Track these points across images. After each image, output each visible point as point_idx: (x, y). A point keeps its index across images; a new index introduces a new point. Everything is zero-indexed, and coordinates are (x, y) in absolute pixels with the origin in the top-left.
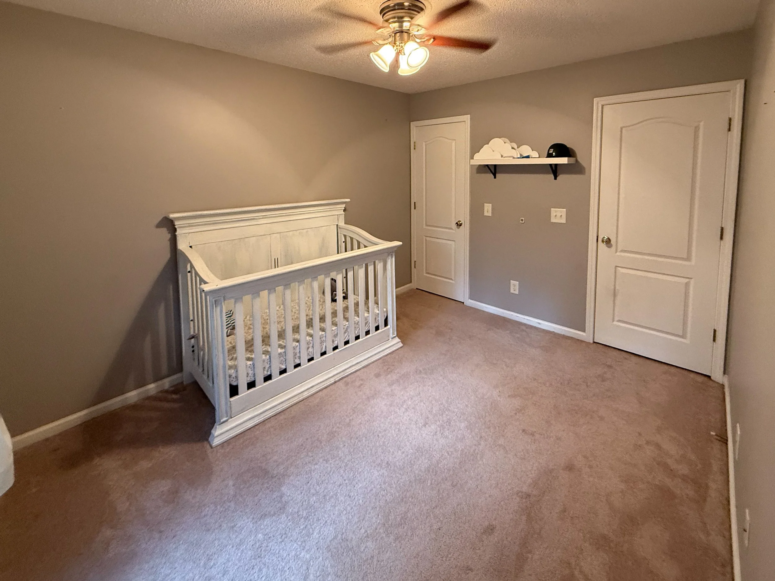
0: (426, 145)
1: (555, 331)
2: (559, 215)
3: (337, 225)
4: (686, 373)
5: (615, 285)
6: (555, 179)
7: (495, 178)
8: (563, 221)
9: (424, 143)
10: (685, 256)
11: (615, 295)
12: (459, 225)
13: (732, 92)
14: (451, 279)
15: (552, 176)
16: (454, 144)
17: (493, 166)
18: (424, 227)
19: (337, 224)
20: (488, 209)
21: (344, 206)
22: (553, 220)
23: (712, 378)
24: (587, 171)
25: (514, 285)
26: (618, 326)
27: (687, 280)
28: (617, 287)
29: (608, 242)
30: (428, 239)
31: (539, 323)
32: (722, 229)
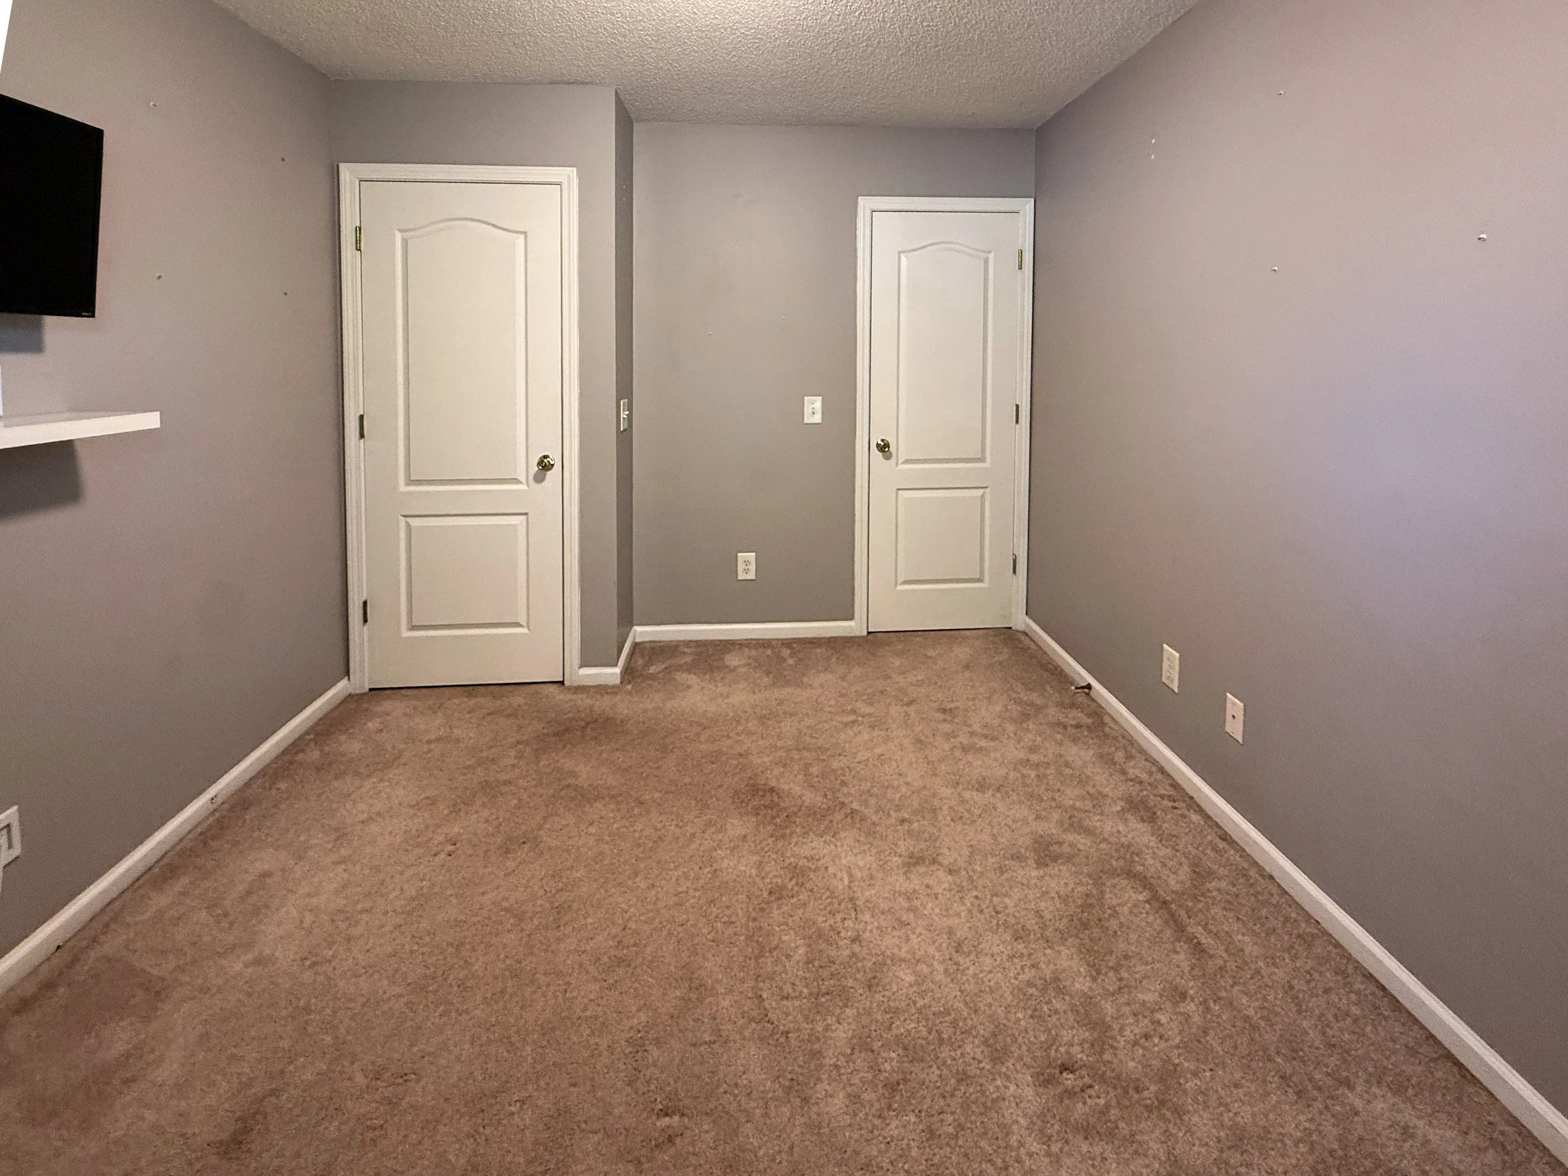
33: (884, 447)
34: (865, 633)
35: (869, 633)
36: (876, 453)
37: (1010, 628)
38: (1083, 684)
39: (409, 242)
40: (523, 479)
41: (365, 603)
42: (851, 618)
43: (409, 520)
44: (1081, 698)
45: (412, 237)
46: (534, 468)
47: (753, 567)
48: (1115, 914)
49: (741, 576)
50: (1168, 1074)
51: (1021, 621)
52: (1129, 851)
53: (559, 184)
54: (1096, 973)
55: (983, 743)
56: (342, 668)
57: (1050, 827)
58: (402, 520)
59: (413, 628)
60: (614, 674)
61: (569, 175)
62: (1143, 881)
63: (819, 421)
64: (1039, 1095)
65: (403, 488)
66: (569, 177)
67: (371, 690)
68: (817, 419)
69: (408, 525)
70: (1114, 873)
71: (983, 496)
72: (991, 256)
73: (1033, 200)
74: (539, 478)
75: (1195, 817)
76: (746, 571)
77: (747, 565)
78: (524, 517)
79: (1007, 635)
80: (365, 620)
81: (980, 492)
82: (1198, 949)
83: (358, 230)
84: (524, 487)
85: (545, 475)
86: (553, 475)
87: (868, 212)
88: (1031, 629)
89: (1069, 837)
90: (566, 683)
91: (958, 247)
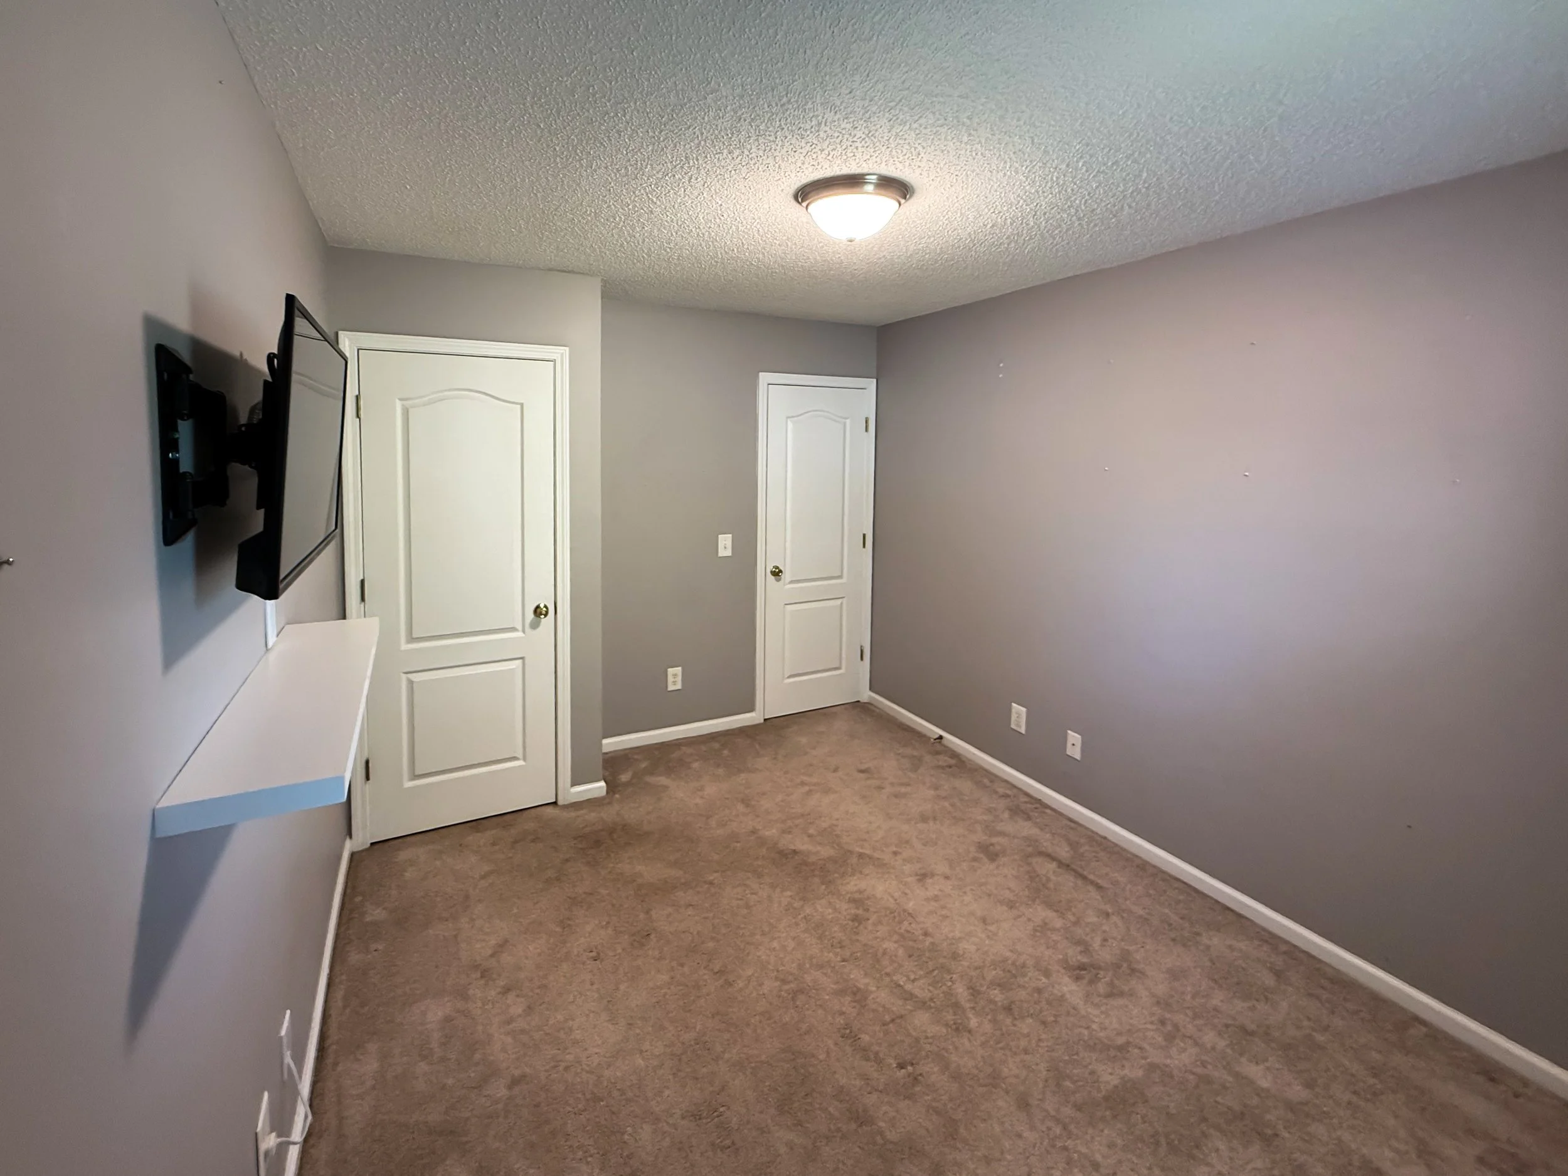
33: (777, 573)
34: (762, 721)
35: (765, 720)
36: (771, 578)
37: (858, 701)
38: (937, 736)
39: (411, 411)
40: (520, 627)
41: (367, 762)
42: (751, 709)
43: (410, 676)
44: (938, 747)
45: (413, 407)
46: (530, 616)
47: (679, 679)
48: (1048, 880)
49: (671, 688)
50: (1125, 956)
51: (866, 695)
52: (1030, 841)
53: (554, 361)
54: (1062, 915)
55: (903, 790)
56: (344, 830)
57: (980, 836)
58: (404, 677)
59: (415, 777)
60: (600, 787)
61: (561, 354)
62: (1051, 857)
63: (730, 554)
64: (1078, 986)
65: (405, 646)
66: (562, 354)
67: (372, 844)
68: (728, 553)
69: (411, 683)
70: (1030, 855)
71: (842, 604)
72: (848, 421)
73: (875, 380)
74: (535, 625)
75: (1048, 811)
76: (674, 683)
77: (675, 678)
78: (519, 662)
79: (859, 707)
80: (368, 778)
81: (839, 602)
82: (1099, 887)
83: (358, 398)
84: (520, 634)
85: (540, 622)
86: (547, 622)
87: (766, 385)
88: (875, 699)
89: (994, 840)
90: (560, 802)
91: (826, 414)
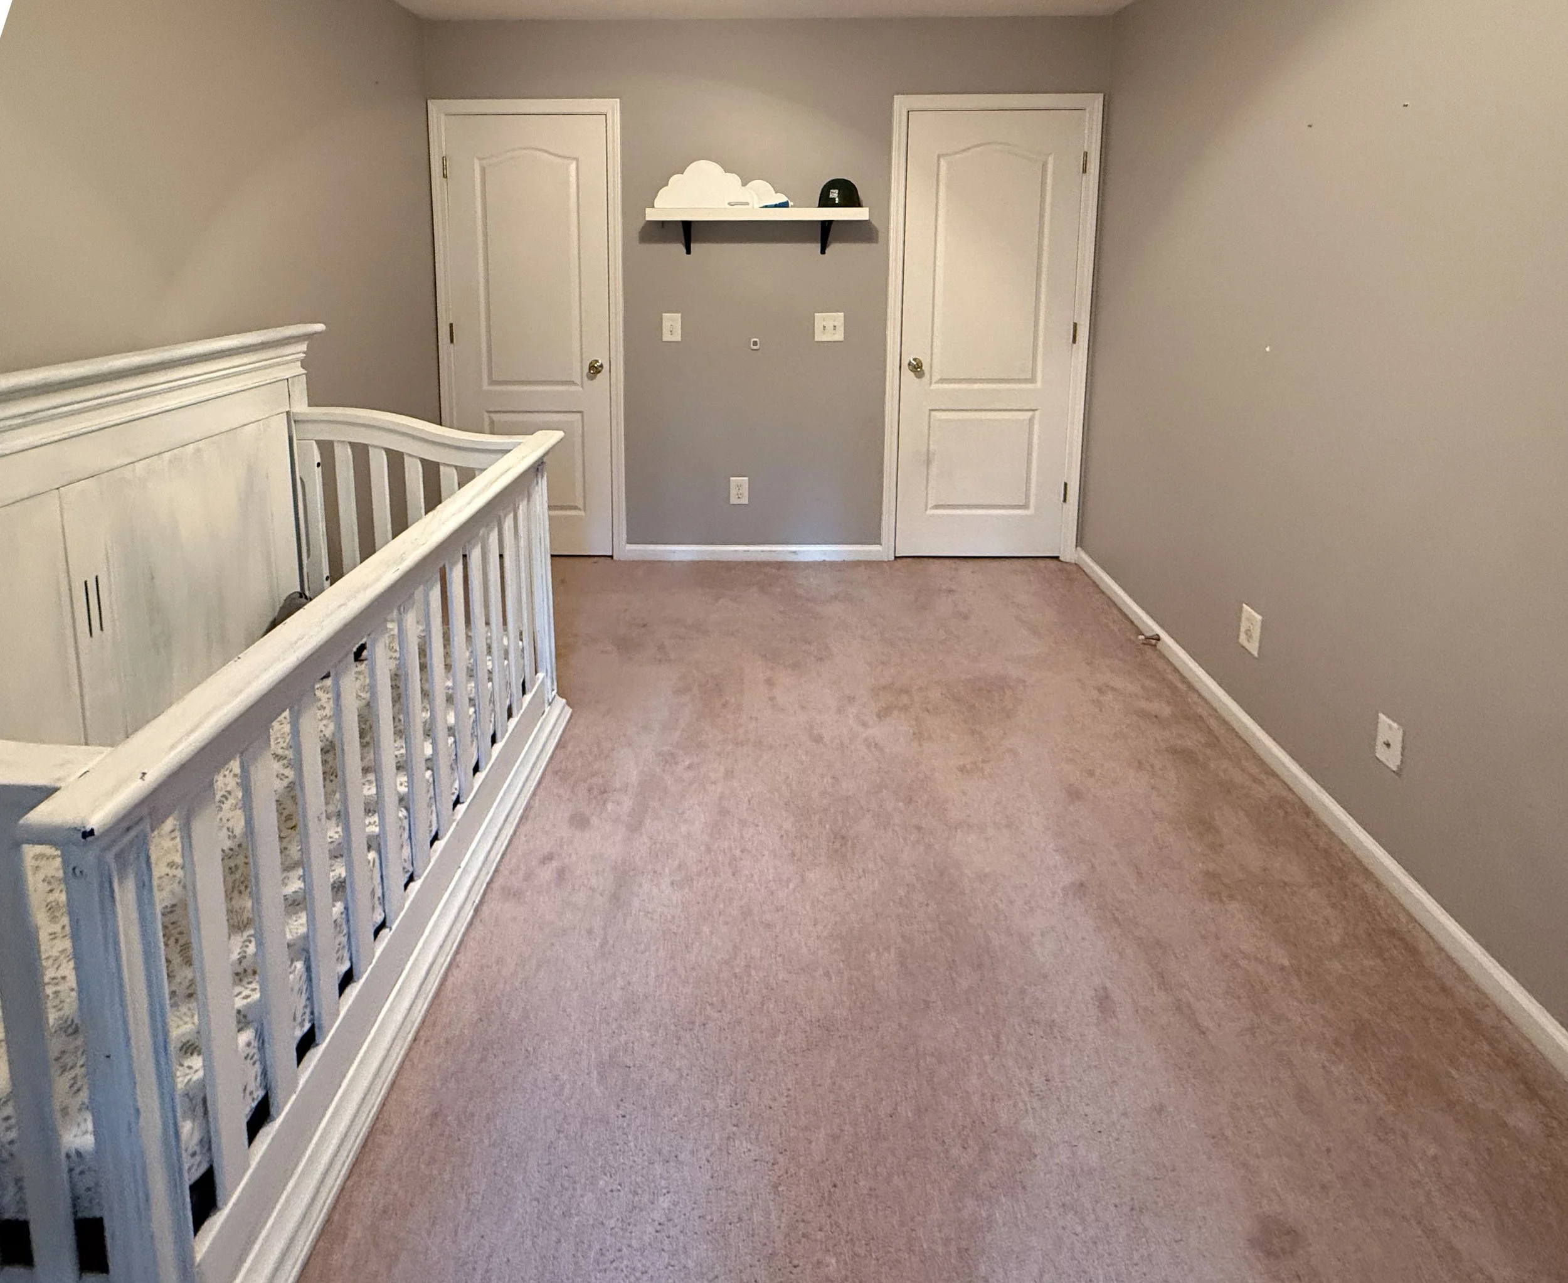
0: (483, 169)
1: (827, 559)
2: (830, 325)
3: (288, 413)
4: (1032, 562)
5: (929, 445)
6: (823, 252)
7: (689, 252)
8: (839, 336)
9: (477, 162)
10: (1029, 376)
11: (928, 462)
12: (595, 369)
13: (1088, 110)
14: (575, 508)
15: (818, 246)
16: (573, 166)
17: (681, 225)
18: (486, 387)
19: (288, 409)
20: (672, 327)
21: (303, 347)
22: (819, 337)
23: (1061, 559)
24: (881, 235)
25: (739, 486)
26: (932, 516)
27: (1031, 413)
28: (932, 447)
29: (917, 368)
30: (495, 417)
31: (795, 552)
32: (1075, 325)
